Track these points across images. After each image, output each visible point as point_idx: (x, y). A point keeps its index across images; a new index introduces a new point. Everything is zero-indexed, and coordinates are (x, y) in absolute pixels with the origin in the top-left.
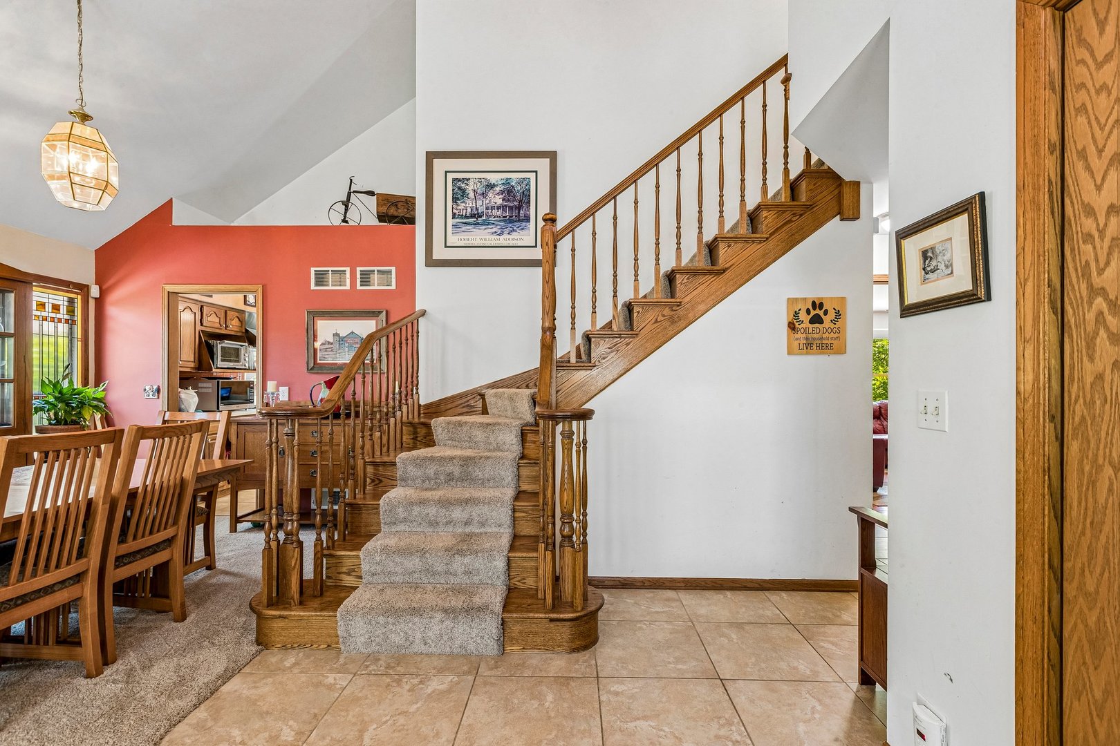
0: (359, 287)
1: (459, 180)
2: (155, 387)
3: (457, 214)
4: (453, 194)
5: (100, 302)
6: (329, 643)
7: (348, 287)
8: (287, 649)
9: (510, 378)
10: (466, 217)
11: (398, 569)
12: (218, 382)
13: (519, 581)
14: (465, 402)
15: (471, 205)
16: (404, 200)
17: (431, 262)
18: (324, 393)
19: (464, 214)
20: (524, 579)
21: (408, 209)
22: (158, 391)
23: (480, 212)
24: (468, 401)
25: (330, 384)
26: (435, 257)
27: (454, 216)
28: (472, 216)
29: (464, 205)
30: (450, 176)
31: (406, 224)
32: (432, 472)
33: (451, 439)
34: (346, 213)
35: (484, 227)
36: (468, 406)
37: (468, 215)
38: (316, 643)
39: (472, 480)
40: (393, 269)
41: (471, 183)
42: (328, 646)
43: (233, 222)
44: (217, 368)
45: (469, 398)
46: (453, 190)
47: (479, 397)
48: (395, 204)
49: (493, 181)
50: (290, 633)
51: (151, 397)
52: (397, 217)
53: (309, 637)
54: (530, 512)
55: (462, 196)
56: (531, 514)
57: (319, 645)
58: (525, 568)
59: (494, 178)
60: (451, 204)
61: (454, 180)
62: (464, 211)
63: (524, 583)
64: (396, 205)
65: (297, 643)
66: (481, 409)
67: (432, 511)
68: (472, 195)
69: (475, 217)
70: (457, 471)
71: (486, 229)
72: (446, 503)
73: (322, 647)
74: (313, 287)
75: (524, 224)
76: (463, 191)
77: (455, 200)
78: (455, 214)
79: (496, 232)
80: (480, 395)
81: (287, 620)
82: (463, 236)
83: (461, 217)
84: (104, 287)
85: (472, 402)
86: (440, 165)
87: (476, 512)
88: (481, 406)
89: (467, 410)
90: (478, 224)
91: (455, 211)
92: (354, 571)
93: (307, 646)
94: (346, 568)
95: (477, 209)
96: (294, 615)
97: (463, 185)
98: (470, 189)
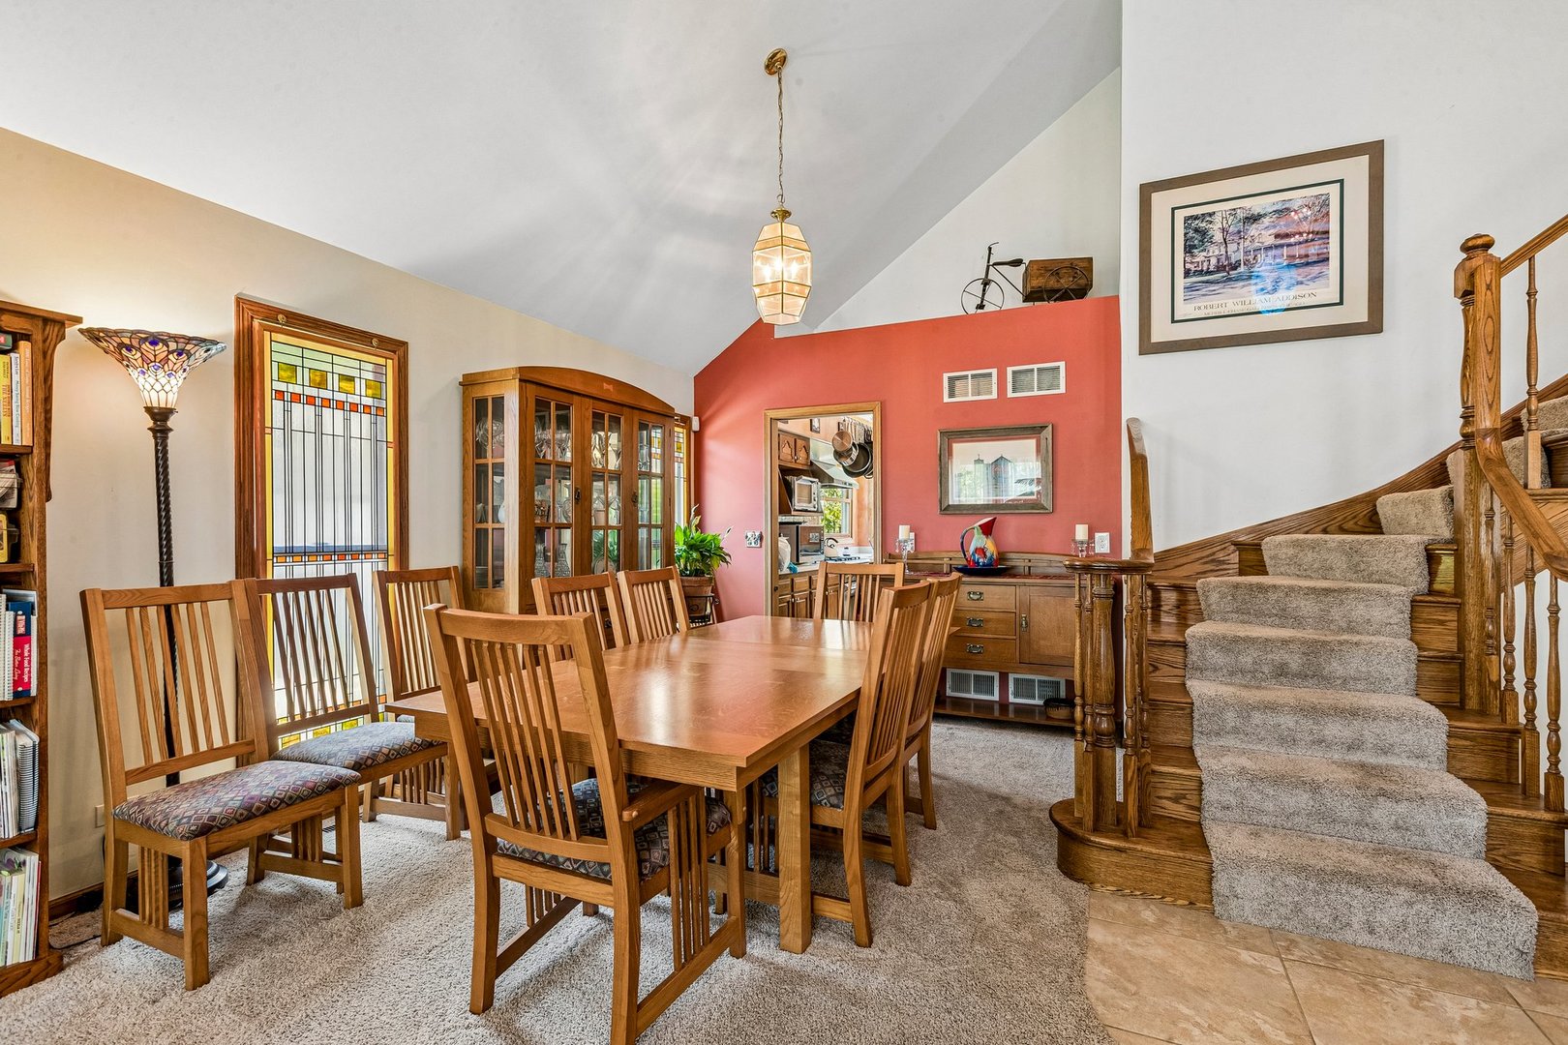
0: (1010, 394)
1: (1196, 218)
2: (757, 534)
3: (1193, 269)
4: (1186, 241)
5: (699, 437)
6: (1193, 900)
7: (994, 396)
8: (1123, 896)
9: (1291, 518)
10: (1209, 273)
11: (1269, 806)
12: (797, 527)
13: (1504, 856)
14: (1208, 556)
15: (1217, 253)
16: (1067, 264)
17: (1147, 347)
18: (978, 541)
19: (1205, 269)
20: (1516, 854)
21: (1074, 277)
22: (761, 537)
23: (1233, 261)
24: (1214, 553)
25: (987, 529)
26: (1155, 339)
27: (1187, 273)
28: (1220, 268)
29: (1204, 254)
30: (1180, 215)
31: (1073, 299)
32: (1249, 660)
33: (1237, 611)
34: (983, 295)
35: (1241, 284)
36: (1213, 561)
37: (1212, 269)
38: (1171, 895)
39: (1323, 677)
40: (1062, 365)
41: (1217, 218)
42: (1191, 903)
43: (816, 327)
44: (795, 510)
45: (1215, 549)
46: (1185, 234)
47: (1233, 547)
48: (1056, 273)
49: (1256, 211)
50: (1130, 874)
51: (753, 545)
52: (1057, 291)
53: (1160, 885)
54: (1479, 740)
55: (1202, 241)
56: (1482, 744)
57: (1176, 900)
58: (1520, 836)
59: (1256, 205)
60: (1183, 255)
61: (1187, 219)
62: (1205, 264)
63: (1518, 861)
64: (1058, 274)
65: (1139, 890)
66: (1237, 566)
67: (1287, 721)
68: (1218, 237)
69: (1224, 270)
70: (1295, 663)
71: (1244, 286)
72: (1313, 712)
73: (1180, 902)
74: (946, 399)
75: (1316, 270)
76: (1203, 233)
77: (1189, 249)
78: (1189, 270)
79: (1262, 290)
80: (1235, 545)
81: (1124, 855)
82: (1202, 302)
83: (1201, 273)
84: (703, 419)
85: (1220, 556)
86: (1161, 202)
87: (1370, 731)
88: (1237, 561)
89: (1213, 568)
90: (1230, 279)
91: (1188, 266)
92: (1185, 798)
93: (1155, 897)
94: (1170, 791)
95: (1228, 258)
96: (1142, 851)
97: (1204, 224)
98: (1215, 228)
